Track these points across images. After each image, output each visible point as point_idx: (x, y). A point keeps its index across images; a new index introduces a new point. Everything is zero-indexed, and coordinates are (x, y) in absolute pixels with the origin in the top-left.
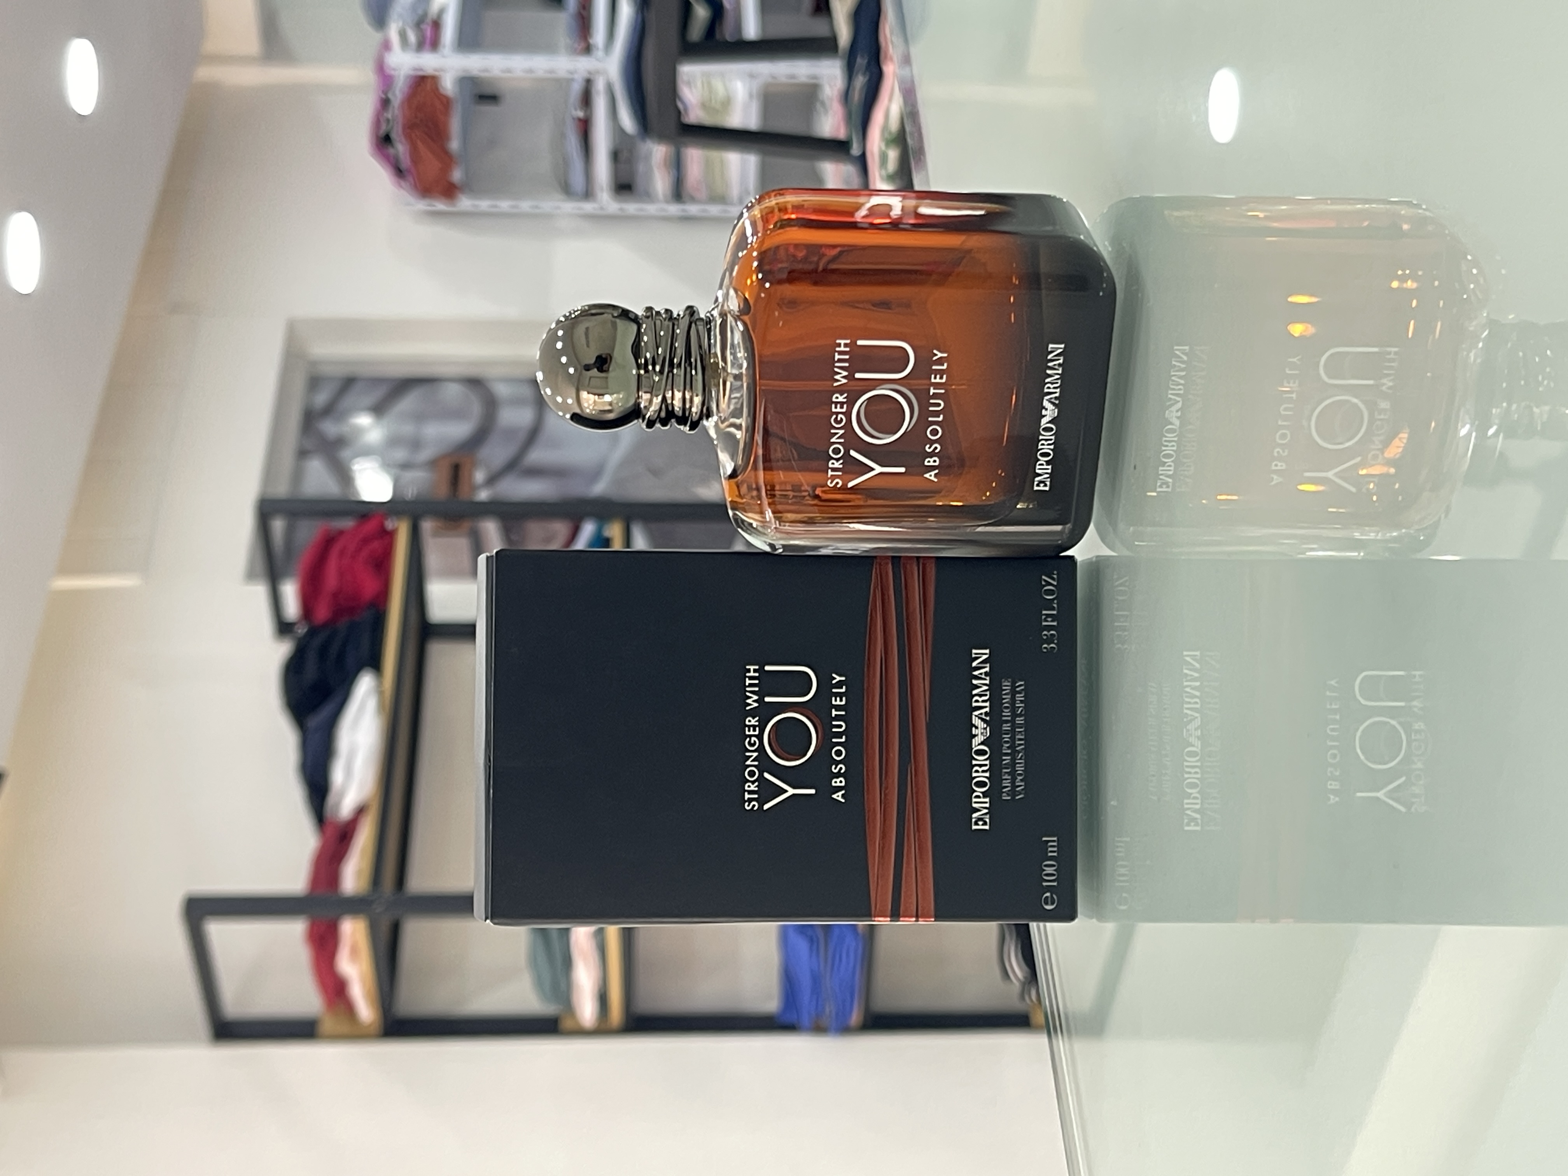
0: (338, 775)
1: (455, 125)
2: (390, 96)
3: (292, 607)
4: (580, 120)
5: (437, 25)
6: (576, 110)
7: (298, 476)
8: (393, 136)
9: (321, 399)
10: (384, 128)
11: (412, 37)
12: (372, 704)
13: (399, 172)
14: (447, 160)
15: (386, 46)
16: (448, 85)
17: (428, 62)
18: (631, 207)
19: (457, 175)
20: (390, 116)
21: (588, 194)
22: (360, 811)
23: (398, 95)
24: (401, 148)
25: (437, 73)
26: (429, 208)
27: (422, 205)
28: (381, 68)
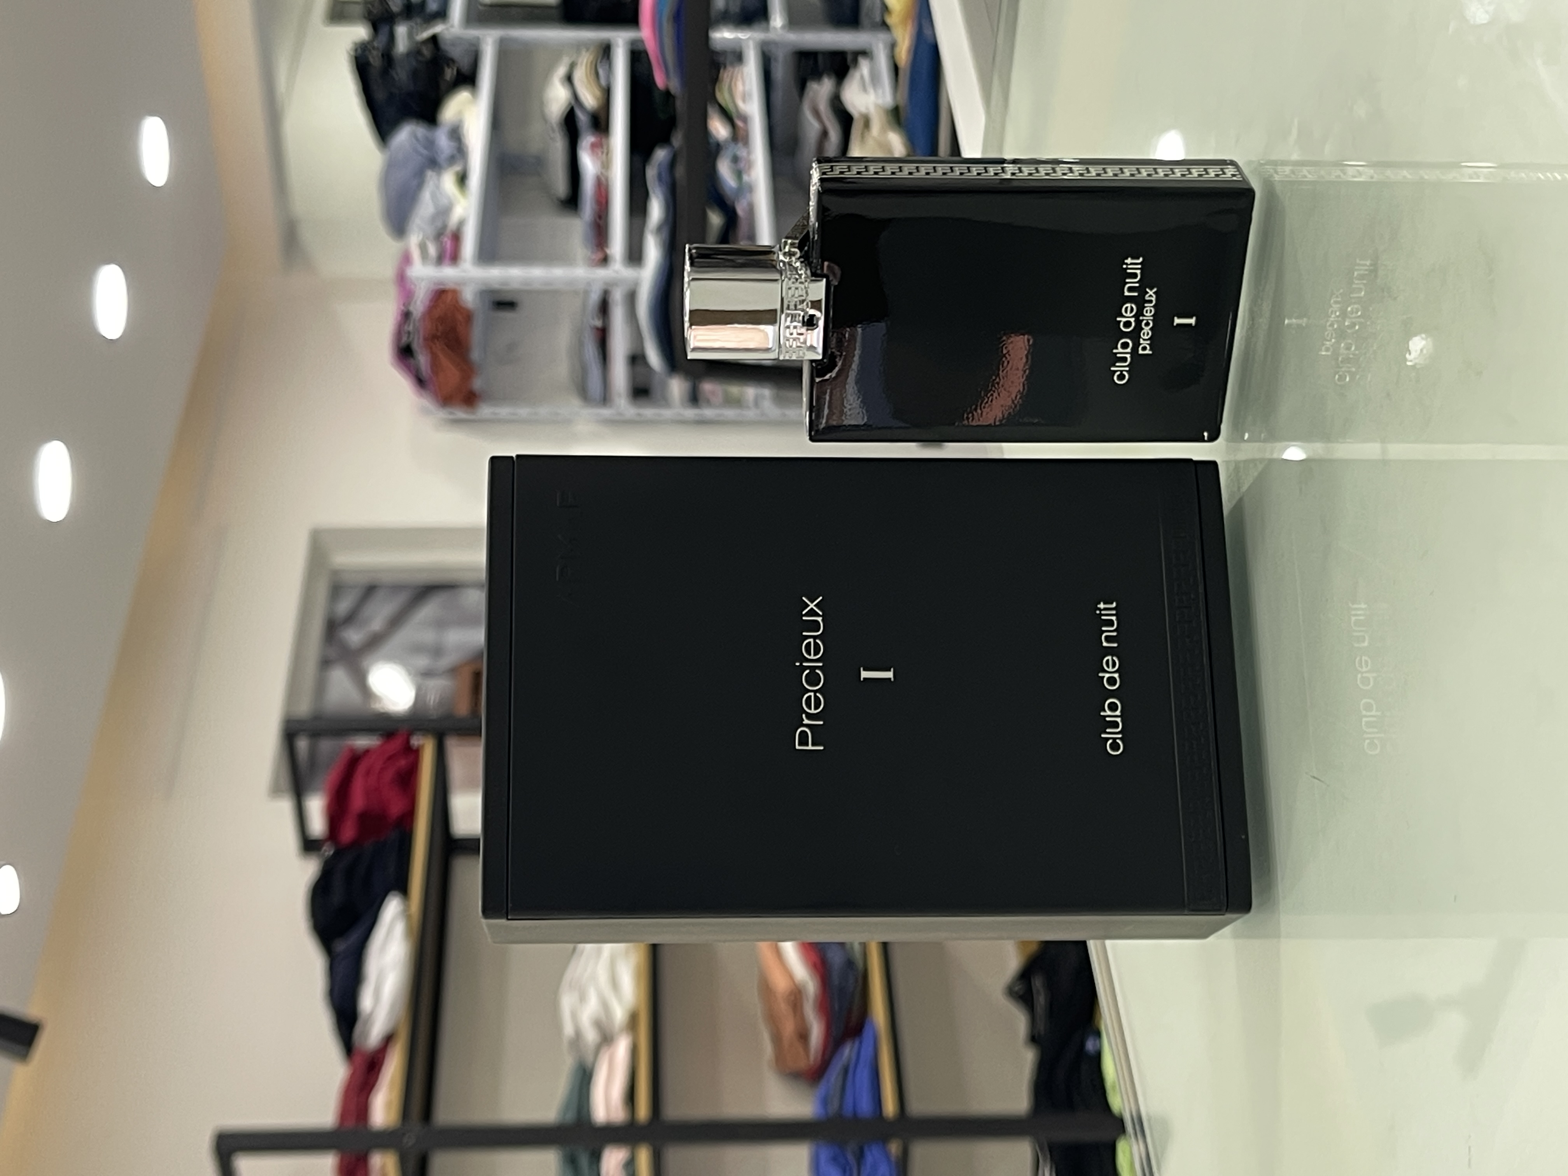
0: (366, 1001)
1: (476, 334)
2: (411, 308)
3: (317, 825)
4: (598, 329)
5: (457, 237)
6: (593, 319)
7: (320, 687)
8: (415, 346)
9: (343, 607)
10: (405, 339)
11: (432, 250)
12: (399, 929)
13: (420, 382)
14: (467, 368)
15: (406, 259)
16: (469, 297)
17: (448, 273)
18: (649, 412)
19: (477, 384)
20: (411, 328)
21: (605, 399)
22: (389, 1039)
23: (419, 307)
24: (423, 359)
25: (458, 288)
26: (451, 417)
27: (443, 414)
28: (402, 279)
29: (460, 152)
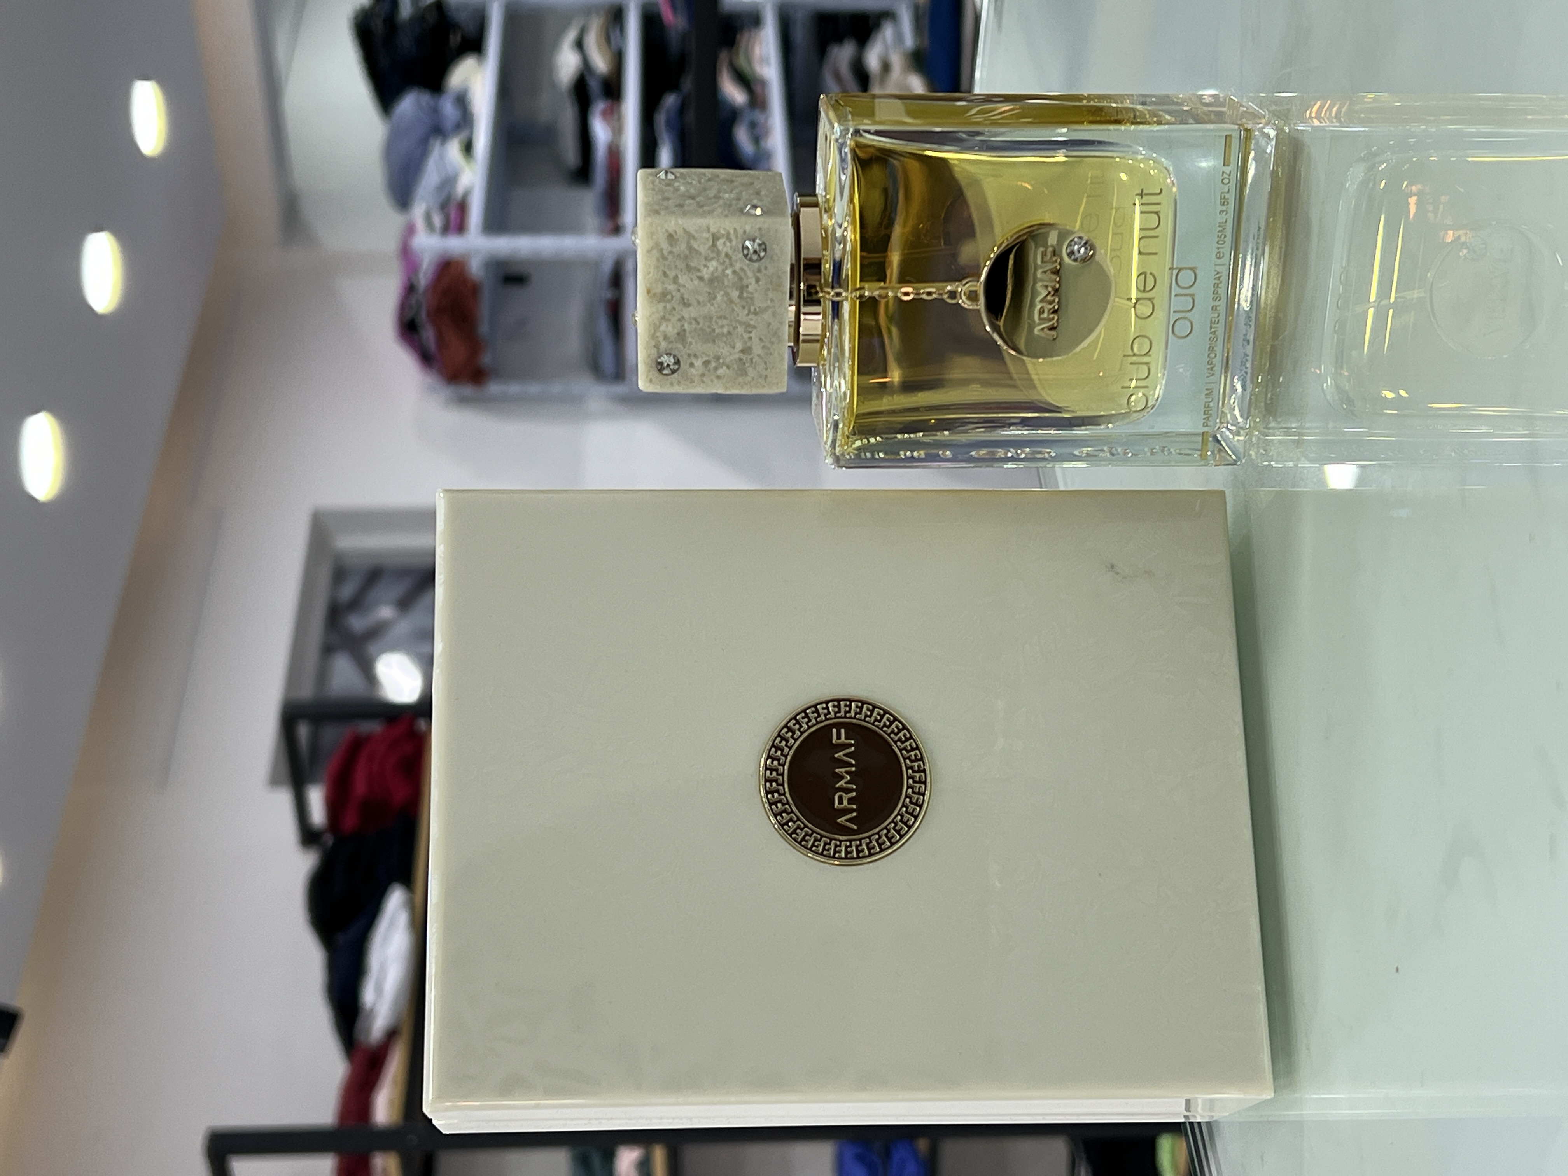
0: (368, 995)
1: (484, 308)
2: (416, 281)
3: (318, 814)
4: (610, 300)
5: (463, 207)
6: (606, 292)
7: (322, 675)
8: (420, 321)
9: (347, 591)
10: (409, 314)
11: (437, 220)
12: (402, 919)
13: (426, 358)
14: (474, 345)
15: (410, 230)
16: (476, 268)
17: (455, 244)
19: (485, 360)
20: (415, 302)
21: (619, 374)
22: (392, 1034)
23: (424, 279)
24: (429, 334)
25: (464, 259)
26: (458, 395)
27: (449, 392)
28: (406, 253)
29: (466, 119)
